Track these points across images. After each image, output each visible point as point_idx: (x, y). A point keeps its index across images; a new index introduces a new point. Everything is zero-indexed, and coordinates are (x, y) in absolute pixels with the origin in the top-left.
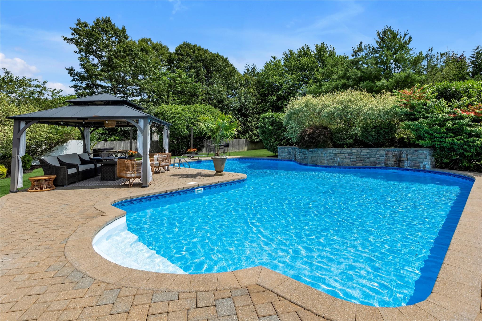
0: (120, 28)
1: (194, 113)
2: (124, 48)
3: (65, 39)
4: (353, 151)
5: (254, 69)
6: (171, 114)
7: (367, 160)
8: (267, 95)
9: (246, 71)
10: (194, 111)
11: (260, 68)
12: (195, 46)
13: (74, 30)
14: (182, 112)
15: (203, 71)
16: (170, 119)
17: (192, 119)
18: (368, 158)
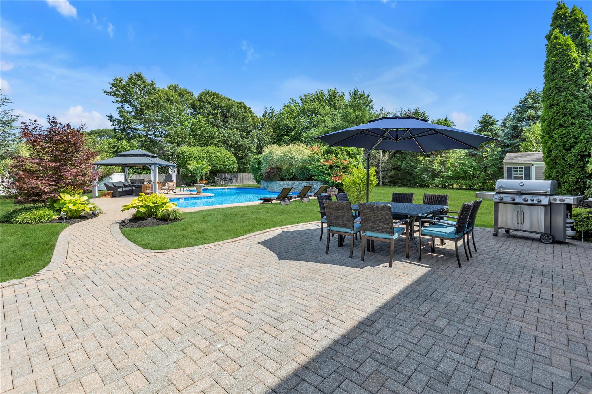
0: (149, 82)
1: (207, 153)
2: (152, 100)
3: (105, 92)
4: (290, 183)
5: (272, 111)
6: (189, 154)
7: (297, 189)
8: (283, 135)
9: (264, 113)
10: (207, 152)
11: (278, 110)
12: (214, 94)
13: (112, 84)
14: (197, 153)
15: (220, 118)
16: (188, 158)
17: (205, 158)
18: (298, 187)
